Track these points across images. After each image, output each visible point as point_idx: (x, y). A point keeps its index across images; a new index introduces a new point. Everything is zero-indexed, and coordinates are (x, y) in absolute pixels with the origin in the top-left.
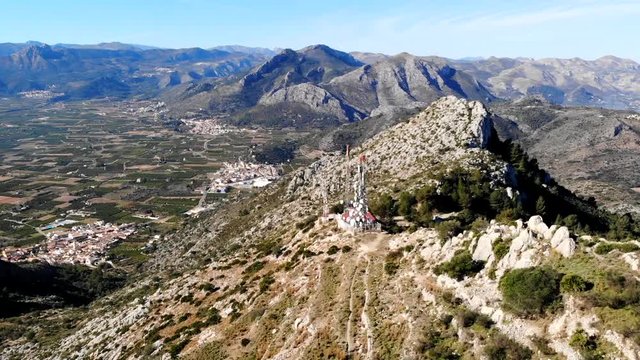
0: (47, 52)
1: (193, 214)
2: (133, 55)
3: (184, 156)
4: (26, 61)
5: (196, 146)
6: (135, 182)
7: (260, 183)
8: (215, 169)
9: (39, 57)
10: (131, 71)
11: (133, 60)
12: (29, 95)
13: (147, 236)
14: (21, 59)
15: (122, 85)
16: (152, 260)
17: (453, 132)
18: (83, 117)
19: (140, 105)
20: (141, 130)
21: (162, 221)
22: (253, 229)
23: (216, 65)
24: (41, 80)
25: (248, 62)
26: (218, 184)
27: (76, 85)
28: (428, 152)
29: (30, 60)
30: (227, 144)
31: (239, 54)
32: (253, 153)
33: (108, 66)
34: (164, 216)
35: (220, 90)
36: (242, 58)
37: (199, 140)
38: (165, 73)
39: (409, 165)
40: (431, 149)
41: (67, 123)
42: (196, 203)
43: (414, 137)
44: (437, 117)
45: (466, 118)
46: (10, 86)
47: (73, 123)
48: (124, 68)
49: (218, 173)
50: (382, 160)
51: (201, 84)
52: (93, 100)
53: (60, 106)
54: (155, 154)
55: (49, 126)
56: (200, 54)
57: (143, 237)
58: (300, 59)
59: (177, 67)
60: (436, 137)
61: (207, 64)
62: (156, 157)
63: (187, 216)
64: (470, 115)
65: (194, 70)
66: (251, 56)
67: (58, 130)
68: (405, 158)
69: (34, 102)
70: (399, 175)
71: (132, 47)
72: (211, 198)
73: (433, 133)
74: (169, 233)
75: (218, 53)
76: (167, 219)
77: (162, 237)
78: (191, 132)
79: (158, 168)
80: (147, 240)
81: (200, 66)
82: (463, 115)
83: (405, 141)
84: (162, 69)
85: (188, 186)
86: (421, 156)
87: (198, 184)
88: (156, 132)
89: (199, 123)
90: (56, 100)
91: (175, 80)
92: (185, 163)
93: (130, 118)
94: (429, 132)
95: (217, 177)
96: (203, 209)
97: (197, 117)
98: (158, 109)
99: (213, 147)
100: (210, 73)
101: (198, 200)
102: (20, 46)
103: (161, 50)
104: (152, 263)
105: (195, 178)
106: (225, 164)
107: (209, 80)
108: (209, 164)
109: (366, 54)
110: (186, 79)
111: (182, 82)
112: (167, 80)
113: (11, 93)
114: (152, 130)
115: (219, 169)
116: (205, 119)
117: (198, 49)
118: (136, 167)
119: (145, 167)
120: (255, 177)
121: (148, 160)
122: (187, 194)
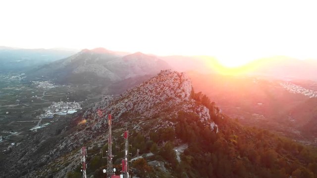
1: (34, 130)
3: (32, 99)
5: (38, 94)
6: (5, 114)
7: (71, 112)
8: (47, 106)
13: (8, 143)
16: (8, 159)
17: (172, 89)
20: (11, 87)
21: (17, 135)
22: (55, 150)
26: (49, 113)
30: (55, 93)
32: (68, 97)
34: (20, 131)
37: (41, 91)
39: (150, 108)
40: (162, 98)
42: (36, 124)
43: (151, 91)
44: (163, 81)
45: (178, 81)
49: (49, 107)
50: (134, 105)
54: (16, 99)
57: (5, 144)
60: (164, 92)
62: (18, 100)
63: (31, 131)
64: (180, 80)
68: (147, 104)
70: (145, 114)
72: (45, 121)
73: (162, 89)
74: (20, 141)
76: (20, 133)
77: (16, 144)
78: (37, 87)
79: (18, 106)
80: (7, 146)
82: (177, 79)
83: (147, 94)
85: (33, 115)
86: (156, 102)
87: (39, 114)
88: (19, 88)
89: (42, 83)
92: (33, 103)
94: (160, 89)
95: (48, 109)
96: (39, 127)
97: (41, 80)
98: (21, 77)
99: (47, 94)
101: (38, 122)
104: (8, 160)
105: (36, 111)
106: (53, 102)
108: (45, 103)
114: (17, 87)
115: (49, 105)
116: (44, 81)
118: (7, 106)
119: (11, 106)
120: (69, 108)
121: (13, 102)
122: (32, 119)
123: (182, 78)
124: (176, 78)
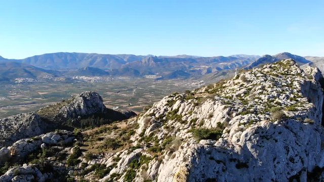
0: (156, 59)
2: (192, 60)
4: (147, 63)
9: (152, 61)
10: (190, 67)
11: (191, 62)
12: (148, 77)
14: (145, 62)
15: (186, 73)
18: (169, 86)
19: (193, 82)
23: (230, 64)
24: (153, 71)
25: (246, 62)
27: (167, 73)
29: (149, 62)
31: (242, 58)
33: (181, 65)
35: (230, 75)
36: (243, 60)
38: (205, 68)
41: (163, 88)
46: (141, 73)
47: (165, 88)
48: (187, 66)
51: (221, 72)
52: (173, 79)
53: (160, 82)
55: (156, 89)
56: (223, 59)
58: (273, 60)
59: (211, 65)
61: (226, 63)
65: (219, 66)
66: (249, 59)
67: (159, 91)
69: (150, 80)
71: (191, 57)
75: (232, 58)
81: (221, 65)
84: (203, 66)
90: (158, 79)
91: (209, 71)
93: (188, 87)
100: (226, 67)
102: (145, 57)
103: (204, 58)
107: (225, 71)
109: (315, 57)
110: (214, 70)
111: (213, 71)
112: (205, 71)
113: (141, 76)
117: (221, 57)
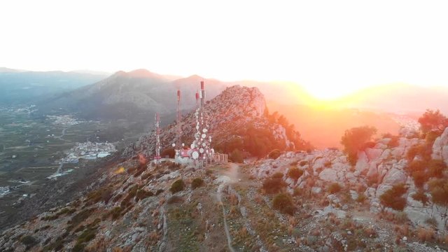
1: (53, 178)
3: (48, 139)
5: (56, 133)
6: (11, 158)
7: (102, 155)
8: (69, 148)
13: (18, 195)
16: (20, 213)
17: (241, 106)
20: (19, 123)
21: (30, 185)
26: (72, 157)
28: (226, 120)
30: (78, 131)
32: (97, 136)
34: (33, 180)
37: (59, 129)
39: (213, 130)
40: (228, 118)
42: (54, 171)
43: (214, 111)
44: (229, 98)
45: (248, 97)
49: (72, 149)
54: (25, 139)
57: (14, 196)
60: (230, 110)
62: (27, 140)
63: (48, 179)
64: (251, 96)
72: (66, 166)
73: (227, 107)
74: (34, 192)
76: (33, 182)
77: (29, 195)
78: (54, 123)
79: (28, 148)
80: (17, 198)
82: (246, 96)
85: (50, 159)
86: (221, 123)
87: (58, 158)
88: (28, 124)
89: (60, 118)
92: (49, 144)
94: (225, 107)
95: (71, 152)
96: (60, 175)
97: (58, 114)
98: (31, 109)
99: (69, 133)
101: (57, 168)
104: (20, 215)
105: (55, 153)
106: (77, 143)
108: (66, 144)
114: (26, 123)
115: (72, 147)
116: (64, 115)
118: (12, 148)
119: (18, 147)
120: (99, 151)
121: (22, 142)
122: (49, 165)
123: (253, 93)
124: (246, 93)
